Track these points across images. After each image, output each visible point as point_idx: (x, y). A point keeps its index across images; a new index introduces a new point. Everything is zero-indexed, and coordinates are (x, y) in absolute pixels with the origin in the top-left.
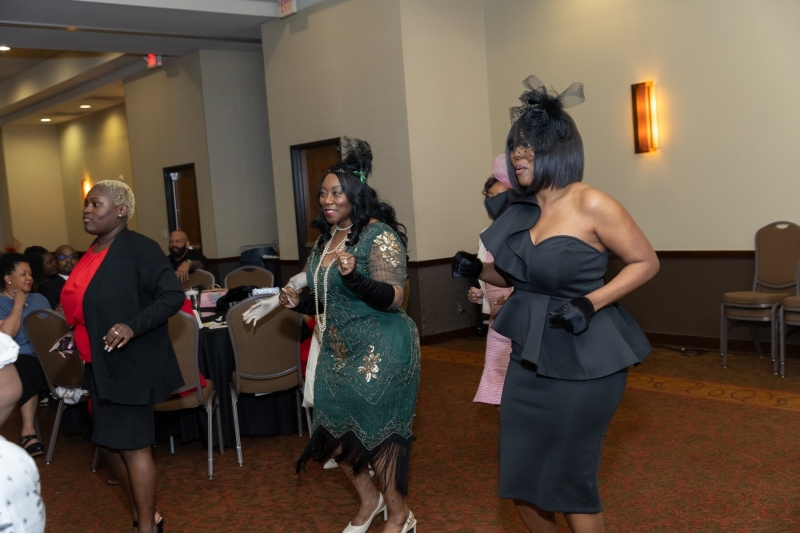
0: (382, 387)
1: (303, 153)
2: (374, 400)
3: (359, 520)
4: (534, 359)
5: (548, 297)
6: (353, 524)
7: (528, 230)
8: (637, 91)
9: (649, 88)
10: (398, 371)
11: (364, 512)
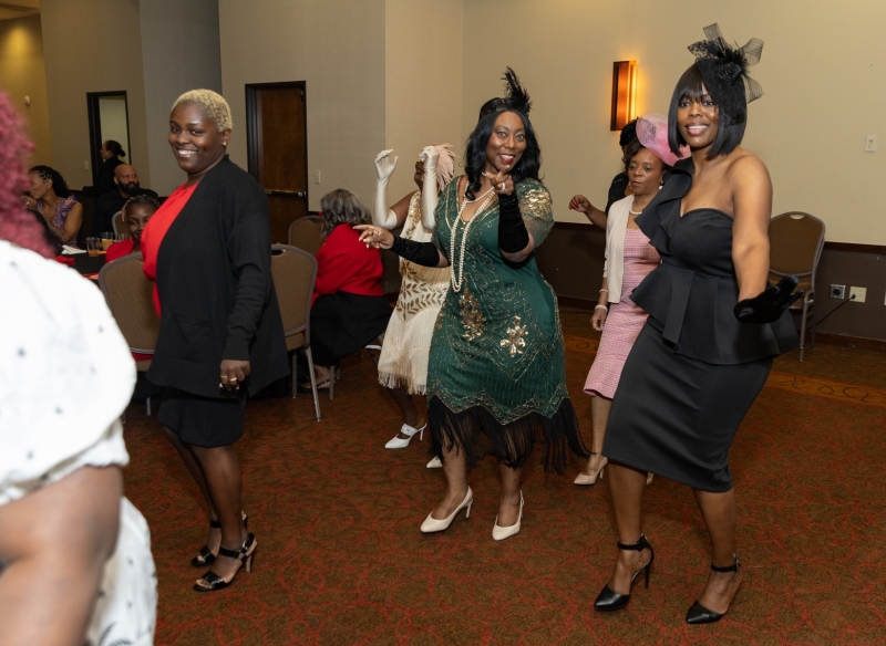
0: (527, 362)
1: (259, 93)
2: (516, 377)
3: (442, 511)
4: (675, 340)
5: (693, 272)
6: (434, 517)
7: (680, 199)
8: (620, 68)
9: (632, 67)
10: (544, 346)
11: (448, 503)
